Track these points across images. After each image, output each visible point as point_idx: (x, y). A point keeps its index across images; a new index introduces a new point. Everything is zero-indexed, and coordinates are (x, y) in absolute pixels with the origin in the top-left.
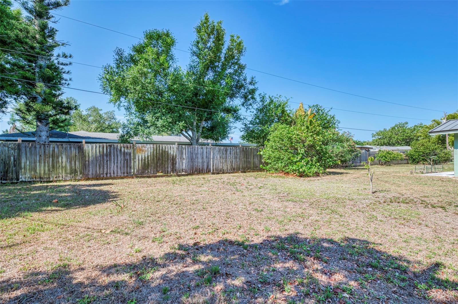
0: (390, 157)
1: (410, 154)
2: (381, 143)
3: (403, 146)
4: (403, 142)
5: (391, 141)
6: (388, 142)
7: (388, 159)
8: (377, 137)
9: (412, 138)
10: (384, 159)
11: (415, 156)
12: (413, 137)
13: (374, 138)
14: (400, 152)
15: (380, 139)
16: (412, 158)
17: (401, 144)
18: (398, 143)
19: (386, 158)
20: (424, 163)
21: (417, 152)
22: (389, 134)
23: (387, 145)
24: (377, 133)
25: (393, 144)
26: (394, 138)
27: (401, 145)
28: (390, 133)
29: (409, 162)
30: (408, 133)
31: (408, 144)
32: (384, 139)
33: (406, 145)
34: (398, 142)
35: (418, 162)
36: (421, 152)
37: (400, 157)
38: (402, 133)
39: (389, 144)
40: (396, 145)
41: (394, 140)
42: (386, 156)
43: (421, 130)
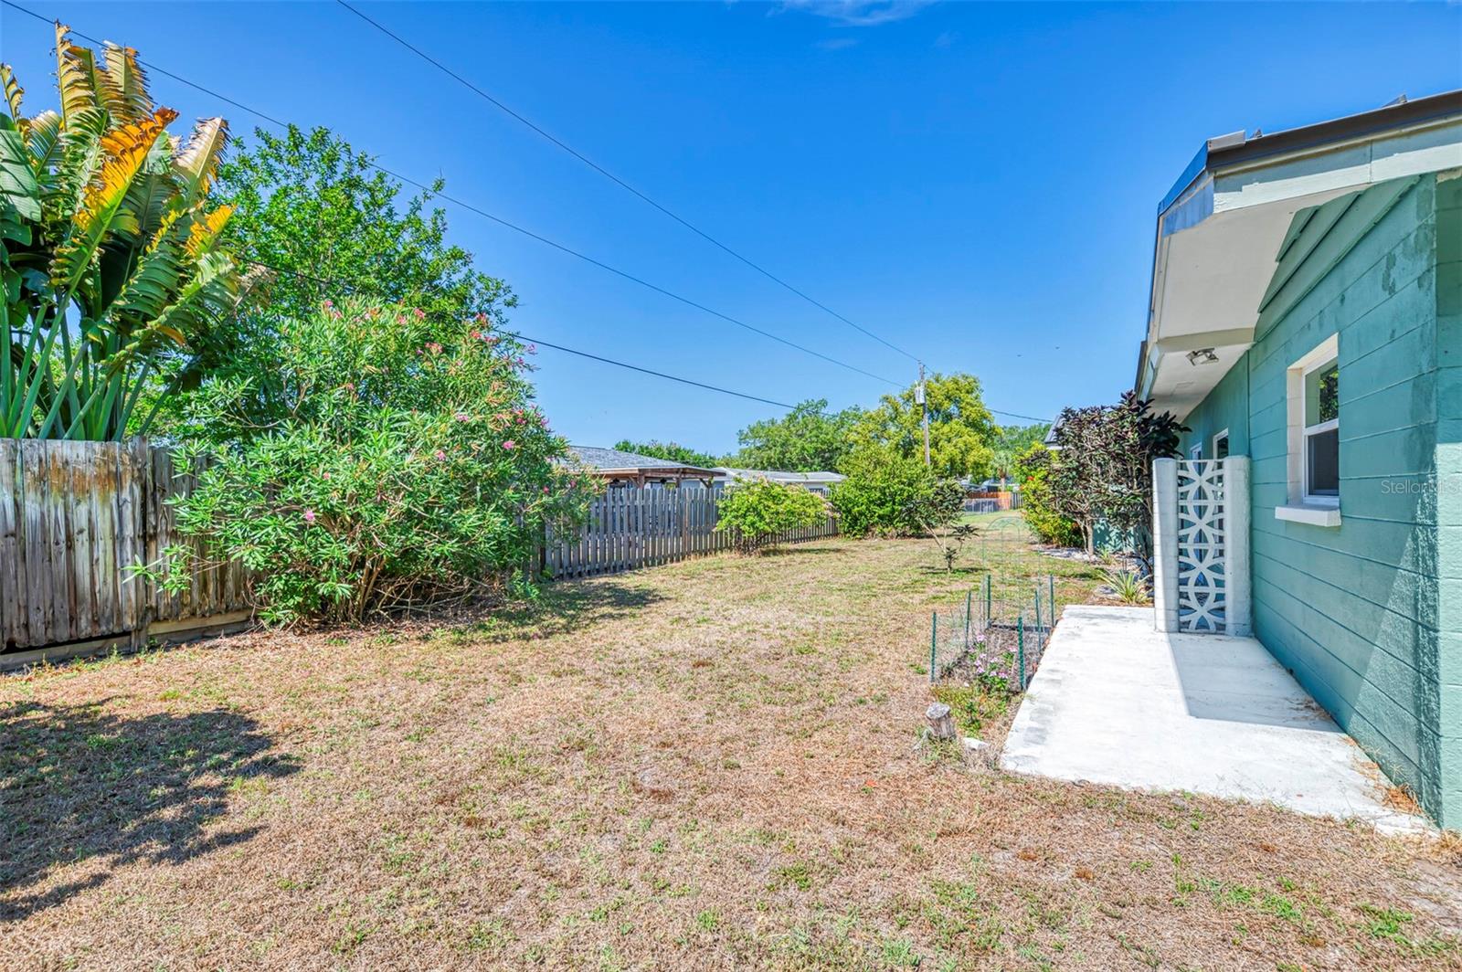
0: (778, 513)
1: (844, 495)
2: (762, 463)
3: (816, 470)
4: (817, 461)
5: (788, 455)
6: (779, 459)
7: (768, 524)
8: (752, 444)
9: (837, 449)
10: (753, 524)
11: (857, 505)
12: (838, 445)
13: (744, 446)
14: (812, 490)
15: (759, 448)
16: (849, 511)
17: (812, 464)
18: (804, 463)
19: (762, 518)
20: (886, 530)
21: (863, 488)
22: (783, 433)
23: (776, 469)
24: (752, 431)
25: (793, 465)
26: (794, 445)
27: (810, 466)
28: (785, 432)
29: (841, 531)
30: (827, 434)
31: (828, 466)
32: (770, 449)
33: (824, 469)
34: (805, 459)
35: (867, 529)
36: (875, 488)
37: (811, 511)
38: (814, 432)
39: (783, 465)
40: (800, 467)
41: (793, 454)
42: (760, 507)
43: (858, 426)
